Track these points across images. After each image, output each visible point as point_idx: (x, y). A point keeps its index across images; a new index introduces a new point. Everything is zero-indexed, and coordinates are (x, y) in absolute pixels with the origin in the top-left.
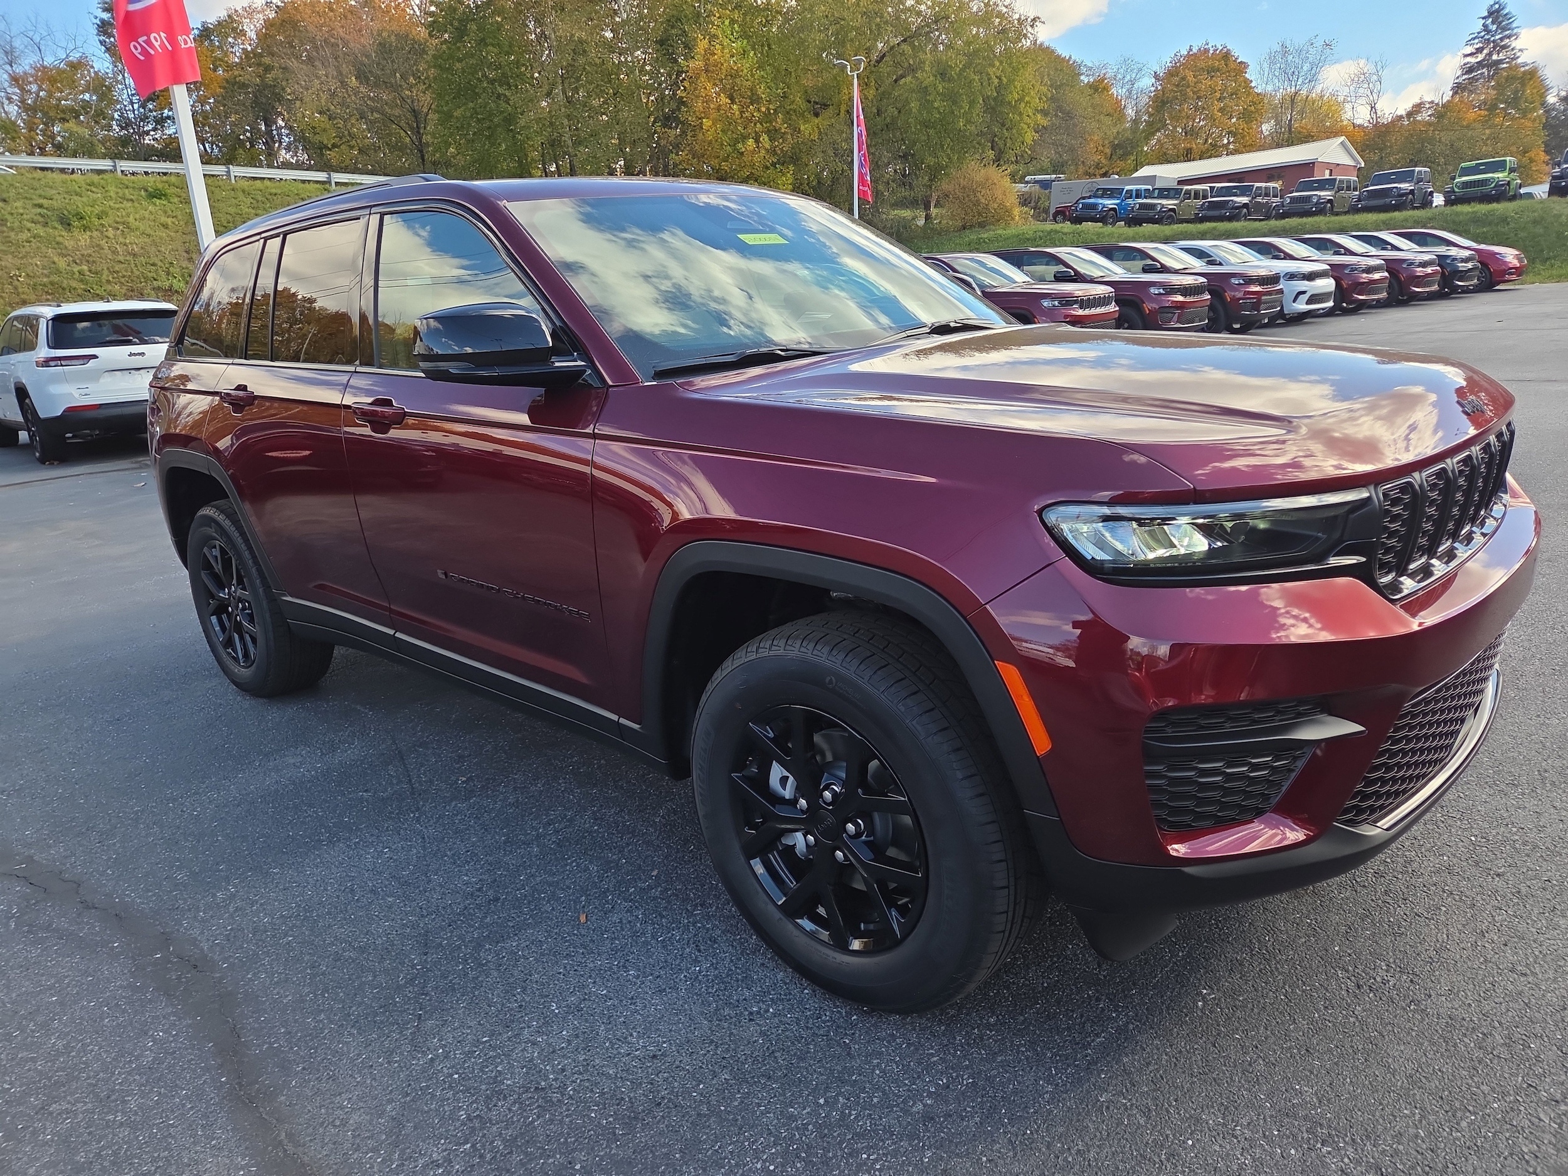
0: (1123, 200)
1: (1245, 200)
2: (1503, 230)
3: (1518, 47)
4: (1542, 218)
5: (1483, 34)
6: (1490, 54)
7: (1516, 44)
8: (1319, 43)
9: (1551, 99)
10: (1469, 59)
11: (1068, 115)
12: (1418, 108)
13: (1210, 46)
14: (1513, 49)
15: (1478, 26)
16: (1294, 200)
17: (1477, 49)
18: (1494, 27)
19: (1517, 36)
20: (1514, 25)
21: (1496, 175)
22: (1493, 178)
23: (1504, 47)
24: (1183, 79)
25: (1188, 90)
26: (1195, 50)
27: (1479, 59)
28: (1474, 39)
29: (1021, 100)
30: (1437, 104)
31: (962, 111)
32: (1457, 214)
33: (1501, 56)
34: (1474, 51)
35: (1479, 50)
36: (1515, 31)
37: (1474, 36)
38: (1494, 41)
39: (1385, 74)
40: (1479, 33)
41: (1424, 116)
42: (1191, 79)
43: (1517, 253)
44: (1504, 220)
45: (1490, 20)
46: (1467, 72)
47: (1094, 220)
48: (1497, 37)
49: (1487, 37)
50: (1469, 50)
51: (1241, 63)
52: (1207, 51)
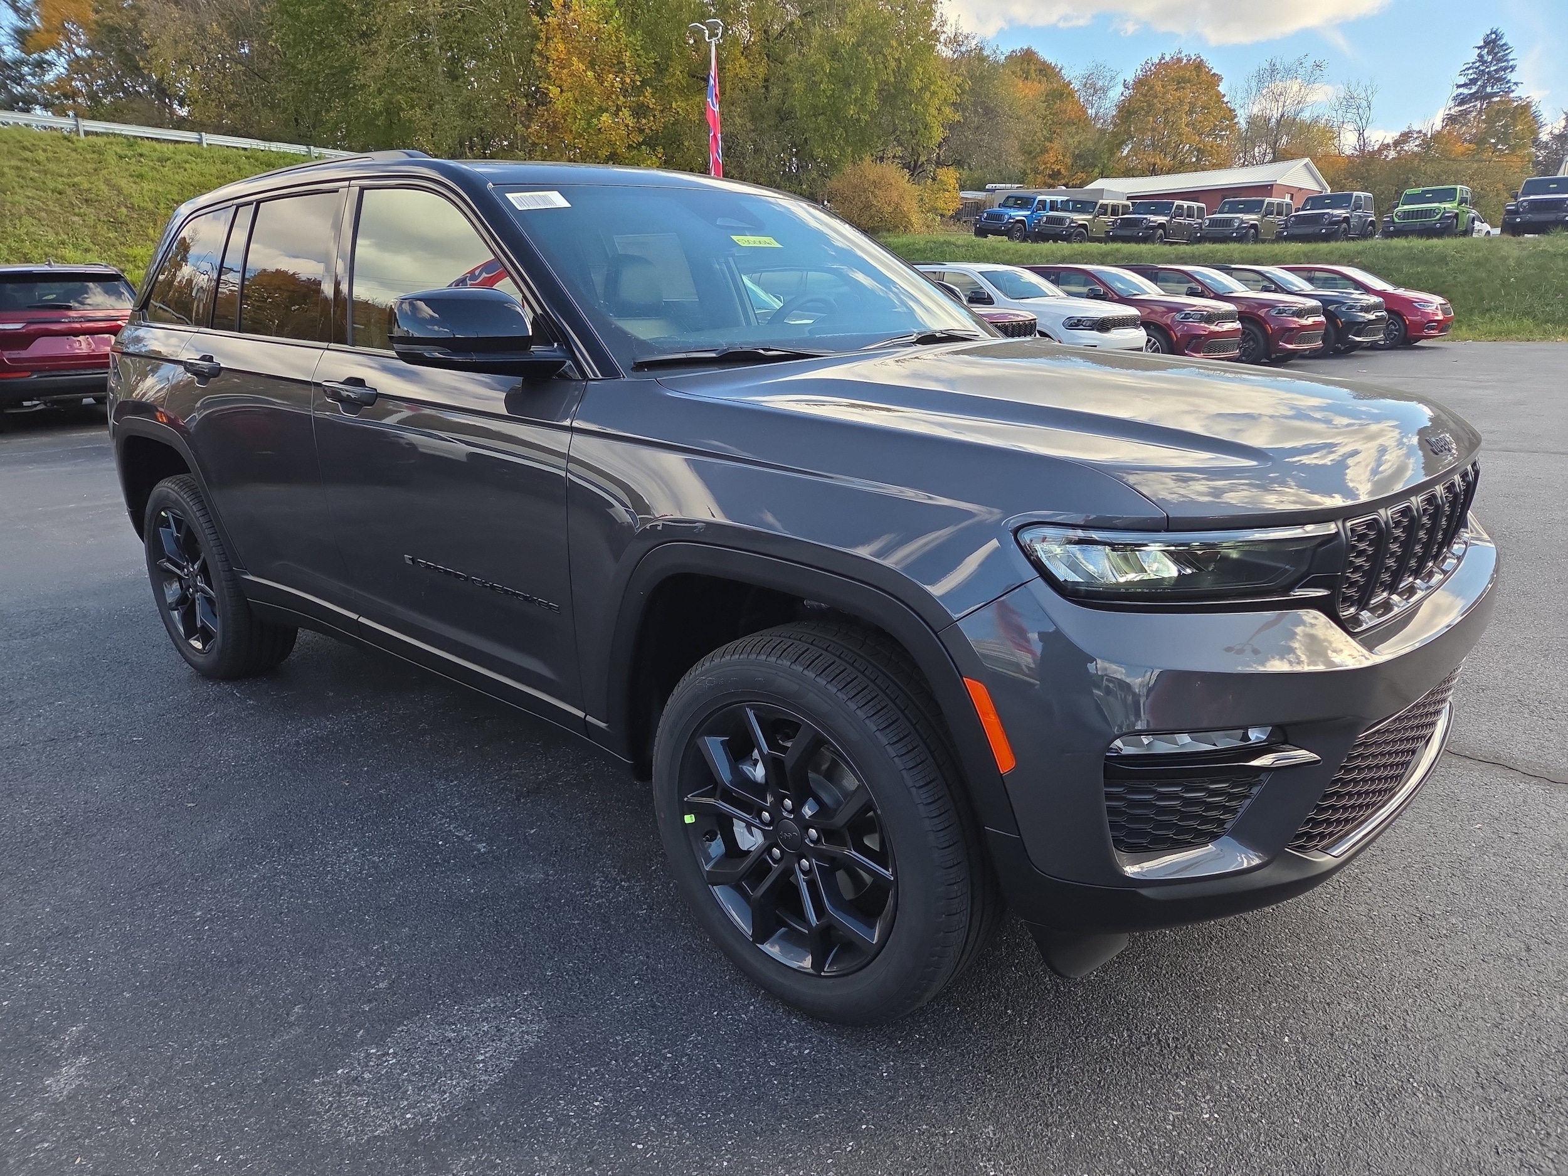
0: (1033, 212)
1: (1162, 219)
2: (1440, 270)
3: (1513, 81)
4: (1487, 260)
5: (1477, 64)
6: (1484, 86)
7: (1512, 77)
8: (1309, 63)
9: (1544, 137)
10: (1461, 90)
11: (989, 112)
12: (1406, 137)
13: (1183, 55)
14: (1507, 83)
15: (1473, 56)
16: (1213, 222)
17: (1470, 80)
18: (1490, 58)
19: (1513, 68)
20: (1510, 57)
21: (1443, 206)
22: (1438, 208)
23: (1499, 79)
24: (1151, 88)
25: (1155, 101)
26: (1167, 58)
27: (1472, 91)
28: (1468, 69)
29: (924, 88)
30: (1425, 135)
31: (853, 96)
32: (1390, 249)
33: (1496, 89)
34: (1467, 81)
35: (1473, 82)
36: (1511, 63)
37: (1468, 66)
38: (1489, 73)
39: (1374, 102)
40: (1473, 63)
41: (1412, 146)
42: (1158, 88)
43: (1443, 302)
44: (1442, 259)
45: (1486, 50)
46: (1460, 104)
47: (997, 232)
48: (1492, 69)
49: (1482, 68)
50: (1462, 80)
51: (1214, 74)
52: (1180, 60)
